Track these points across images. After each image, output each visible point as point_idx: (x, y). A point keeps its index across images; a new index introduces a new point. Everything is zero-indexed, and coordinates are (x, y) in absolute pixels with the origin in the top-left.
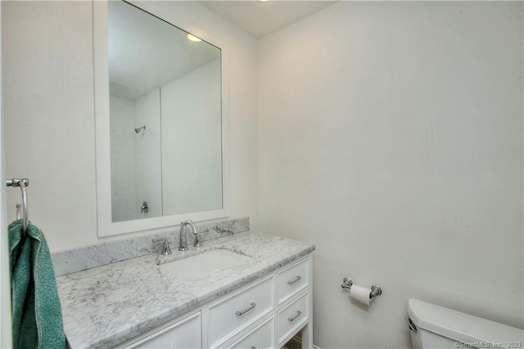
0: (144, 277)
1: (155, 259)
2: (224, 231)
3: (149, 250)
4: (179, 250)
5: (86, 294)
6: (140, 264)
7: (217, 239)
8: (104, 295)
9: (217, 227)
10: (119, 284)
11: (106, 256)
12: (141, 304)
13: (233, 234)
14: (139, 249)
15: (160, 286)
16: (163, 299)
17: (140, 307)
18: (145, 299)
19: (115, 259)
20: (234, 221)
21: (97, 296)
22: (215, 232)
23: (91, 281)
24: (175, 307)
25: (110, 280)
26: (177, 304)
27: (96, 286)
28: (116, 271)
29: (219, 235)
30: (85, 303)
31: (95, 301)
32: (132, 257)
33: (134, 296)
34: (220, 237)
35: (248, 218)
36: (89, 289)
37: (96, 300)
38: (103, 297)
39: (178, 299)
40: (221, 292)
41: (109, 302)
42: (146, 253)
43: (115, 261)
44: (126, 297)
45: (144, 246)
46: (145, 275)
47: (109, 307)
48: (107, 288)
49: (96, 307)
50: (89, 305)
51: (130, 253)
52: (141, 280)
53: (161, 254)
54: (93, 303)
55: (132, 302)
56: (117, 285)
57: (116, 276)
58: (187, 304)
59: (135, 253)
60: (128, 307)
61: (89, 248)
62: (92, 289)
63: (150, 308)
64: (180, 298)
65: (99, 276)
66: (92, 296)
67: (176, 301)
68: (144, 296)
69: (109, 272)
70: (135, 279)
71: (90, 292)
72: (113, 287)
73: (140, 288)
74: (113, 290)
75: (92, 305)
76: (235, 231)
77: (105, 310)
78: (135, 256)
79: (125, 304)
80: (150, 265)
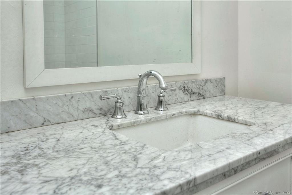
0: (94, 144)
1: (104, 122)
2: (194, 93)
3: (95, 111)
4: (136, 113)
5: (7, 164)
6: (84, 128)
7: (184, 102)
8: (36, 165)
9: (184, 87)
10: (57, 151)
11: (36, 115)
12: (99, 182)
13: (204, 98)
14: (81, 108)
15: (125, 157)
16: (135, 176)
17: (100, 186)
18: (105, 175)
19: (49, 121)
20: (206, 81)
21: (26, 167)
22: (181, 94)
23: (16, 146)
24: (163, 190)
25: (44, 146)
26: (164, 185)
27: (23, 153)
28: (52, 135)
29: (186, 98)
30: (6, 177)
31: (22, 175)
32: (72, 119)
33: (85, 170)
34: (188, 101)
35: (224, 78)
36: (13, 157)
37: (24, 173)
38: (35, 168)
39: (162, 178)
40: (229, 171)
41: (45, 177)
42: (91, 115)
43: (49, 123)
44: (71, 170)
45: (88, 105)
46: (95, 141)
47: (47, 184)
48: (40, 156)
49: (25, 183)
50: (13, 180)
51: (68, 113)
52: (92, 148)
53: (112, 117)
54: (20, 177)
55: (85, 178)
56: (55, 154)
57: (52, 141)
58: (181, 186)
59: (75, 114)
60: (79, 187)
61: (12, 102)
62: (17, 156)
63: (118, 190)
64: (166, 176)
65: (27, 140)
66: (18, 167)
67: (159, 180)
68: (102, 170)
69: (41, 136)
70: (82, 146)
71: (14, 160)
72: (50, 156)
73: (92, 158)
74: (49, 159)
75: (18, 179)
76: (208, 95)
77: (40, 189)
78: (76, 118)
79: (73, 181)
80: (100, 130)
